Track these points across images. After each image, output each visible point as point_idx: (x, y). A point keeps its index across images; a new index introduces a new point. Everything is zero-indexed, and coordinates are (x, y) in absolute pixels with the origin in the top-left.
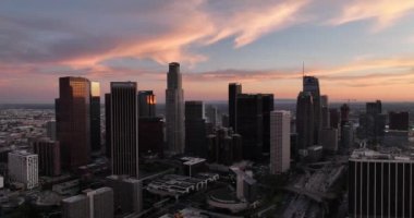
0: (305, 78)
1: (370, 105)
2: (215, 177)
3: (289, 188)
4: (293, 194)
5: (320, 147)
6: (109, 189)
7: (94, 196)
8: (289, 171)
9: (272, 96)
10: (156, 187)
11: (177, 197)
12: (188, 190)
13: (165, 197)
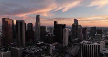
0: (75, 20)
1: (92, 28)
2: (46, 47)
3: (66, 51)
4: (67, 53)
5: (78, 39)
6: (9, 51)
7: (4, 54)
8: (68, 46)
9: (65, 24)
10: (28, 50)
11: (33, 53)
12: (37, 51)
13: (30, 53)
